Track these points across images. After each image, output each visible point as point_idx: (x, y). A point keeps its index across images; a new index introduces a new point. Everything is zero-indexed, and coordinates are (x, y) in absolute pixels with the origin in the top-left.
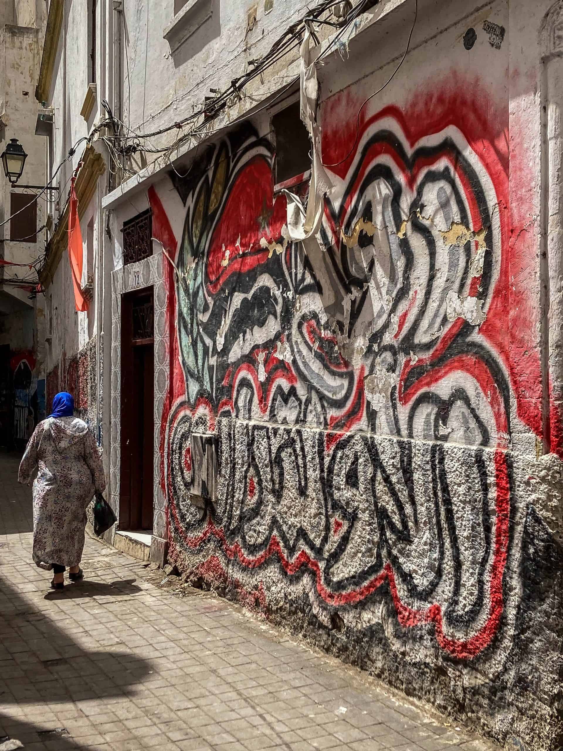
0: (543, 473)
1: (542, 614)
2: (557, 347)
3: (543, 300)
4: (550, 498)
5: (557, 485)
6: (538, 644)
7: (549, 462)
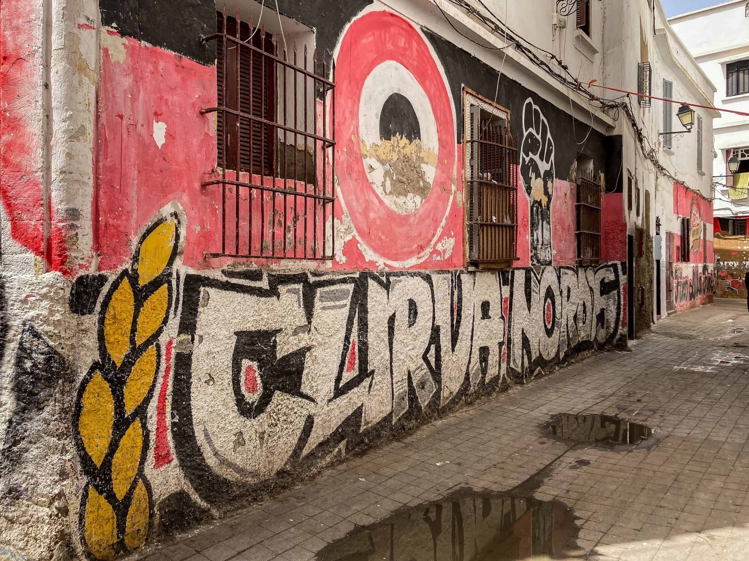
0: (45, 290)
1: (40, 423)
2: (62, 172)
3: (45, 127)
4: (52, 312)
5: (60, 301)
6: (35, 452)
7: (52, 280)
